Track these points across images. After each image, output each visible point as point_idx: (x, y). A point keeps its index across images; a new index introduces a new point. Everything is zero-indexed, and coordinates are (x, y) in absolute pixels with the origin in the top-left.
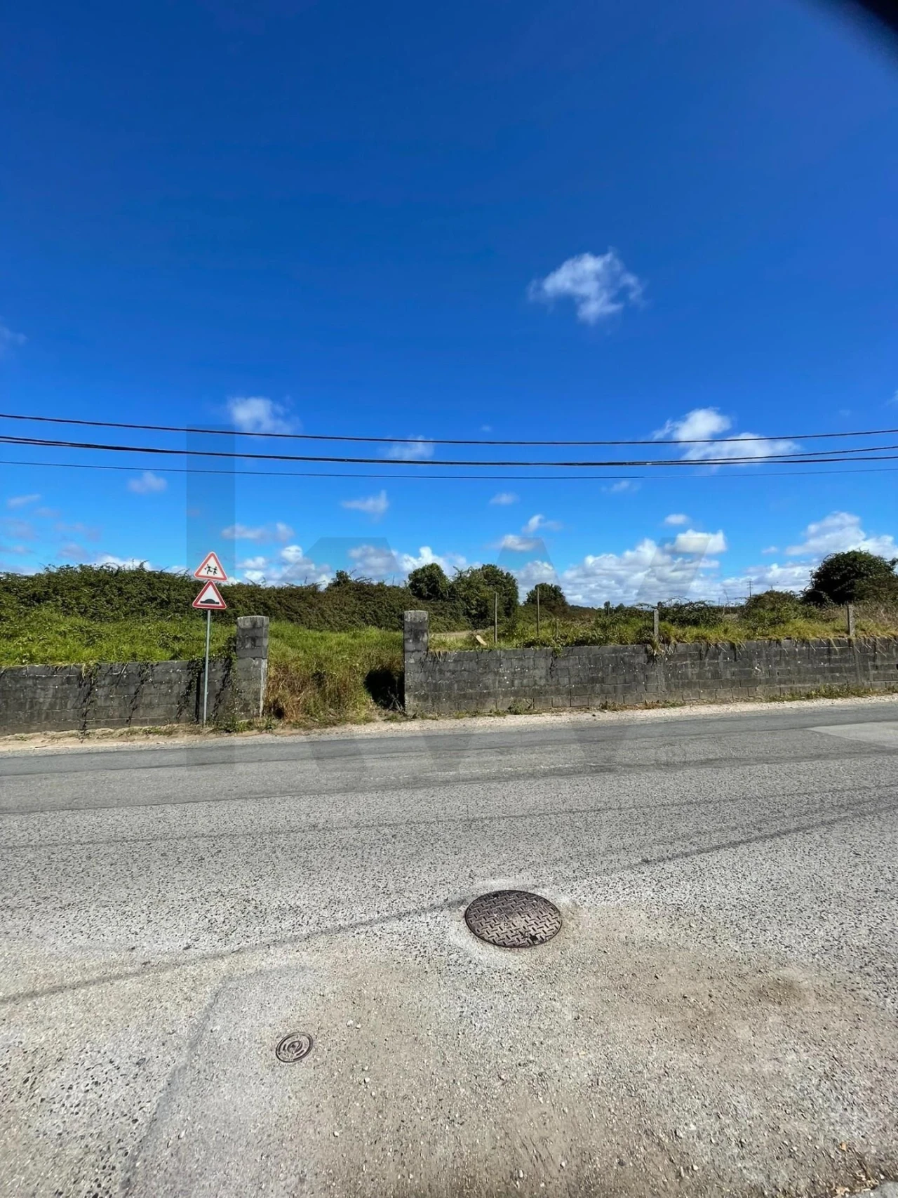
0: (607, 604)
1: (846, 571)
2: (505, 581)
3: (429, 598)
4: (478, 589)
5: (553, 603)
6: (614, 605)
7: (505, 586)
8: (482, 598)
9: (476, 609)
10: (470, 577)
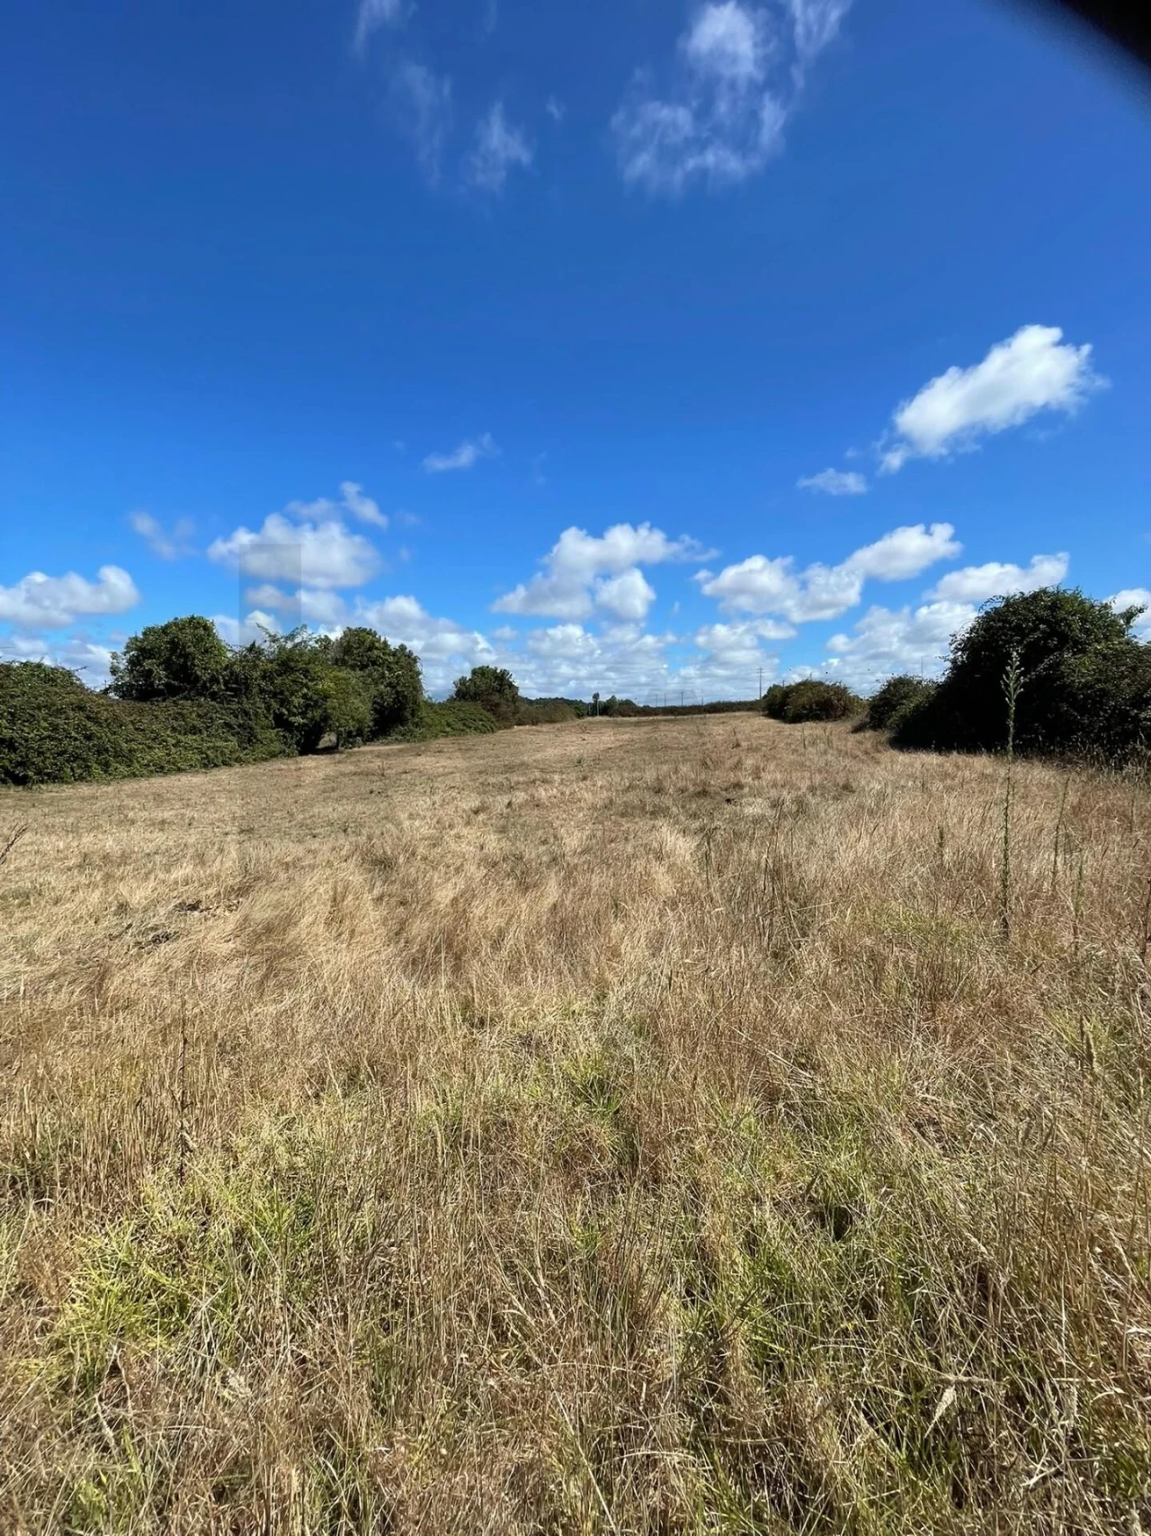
0: (596, 696)
1: (1037, 635)
2: (391, 659)
3: (171, 691)
4: (306, 672)
5: (496, 698)
6: (604, 698)
7: (390, 669)
8: (316, 692)
9: (303, 714)
10: (291, 650)
